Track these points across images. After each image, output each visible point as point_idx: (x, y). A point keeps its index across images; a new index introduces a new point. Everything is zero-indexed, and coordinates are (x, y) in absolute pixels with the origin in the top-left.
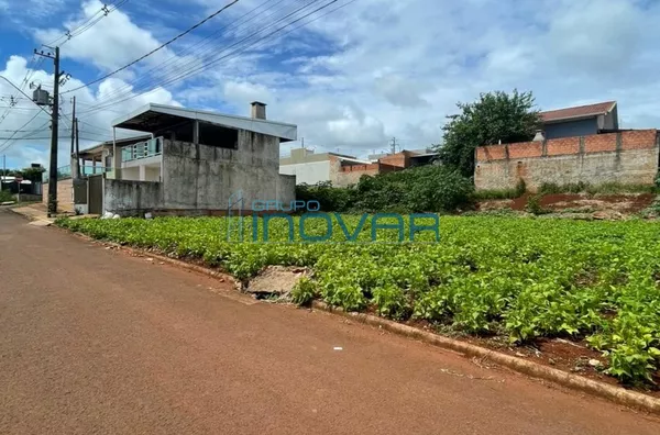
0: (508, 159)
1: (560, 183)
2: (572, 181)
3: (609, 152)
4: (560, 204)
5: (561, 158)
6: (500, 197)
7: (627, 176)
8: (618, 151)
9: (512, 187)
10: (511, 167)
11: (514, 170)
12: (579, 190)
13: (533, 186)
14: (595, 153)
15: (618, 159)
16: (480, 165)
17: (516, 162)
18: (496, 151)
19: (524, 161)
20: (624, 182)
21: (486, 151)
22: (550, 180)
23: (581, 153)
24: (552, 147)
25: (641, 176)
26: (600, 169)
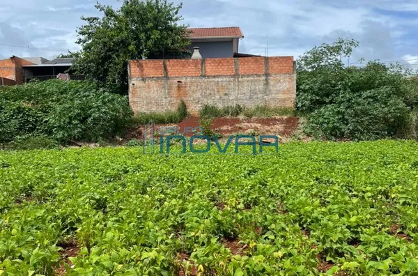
0: (167, 77)
1: (220, 106)
2: (230, 104)
3: (259, 76)
4: (224, 128)
5: (220, 79)
6: (161, 121)
7: (274, 99)
8: (267, 75)
9: (174, 110)
10: (170, 87)
11: (174, 90)
12: (238, 114)
13: (194, 109)
14: (248, 76)
15: (267, 83)
16: (134, 82)
17: (176, 81)
18: (152, 67)
19: (183, 80)
20: (273, 105)
21: (140, 66)
22: (210, 103)
23: (236, 75)
24: (210, 68)
25: (284, 100)
26: (253, 92)
